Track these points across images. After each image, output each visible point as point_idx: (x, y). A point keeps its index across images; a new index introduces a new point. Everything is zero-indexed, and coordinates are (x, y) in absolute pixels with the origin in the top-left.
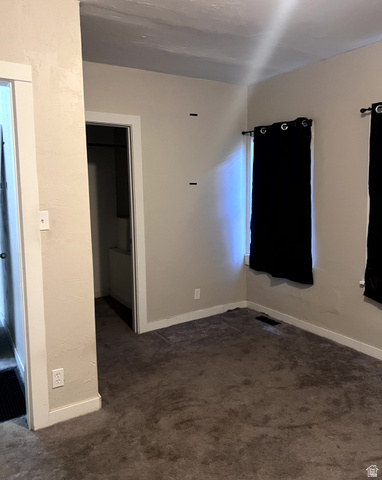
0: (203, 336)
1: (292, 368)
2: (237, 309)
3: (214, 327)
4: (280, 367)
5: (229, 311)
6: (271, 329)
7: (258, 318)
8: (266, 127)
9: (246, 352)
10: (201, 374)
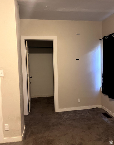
0: (77, 117)
1: (104, 142)
2: (97, 108)
3: (82, 114)
4: (99, 140)
5: (93, 108)
6: (106, 119)
7: (103, 114)
8: (107, 36)
9: (89, 128)
10: (65, 135)
